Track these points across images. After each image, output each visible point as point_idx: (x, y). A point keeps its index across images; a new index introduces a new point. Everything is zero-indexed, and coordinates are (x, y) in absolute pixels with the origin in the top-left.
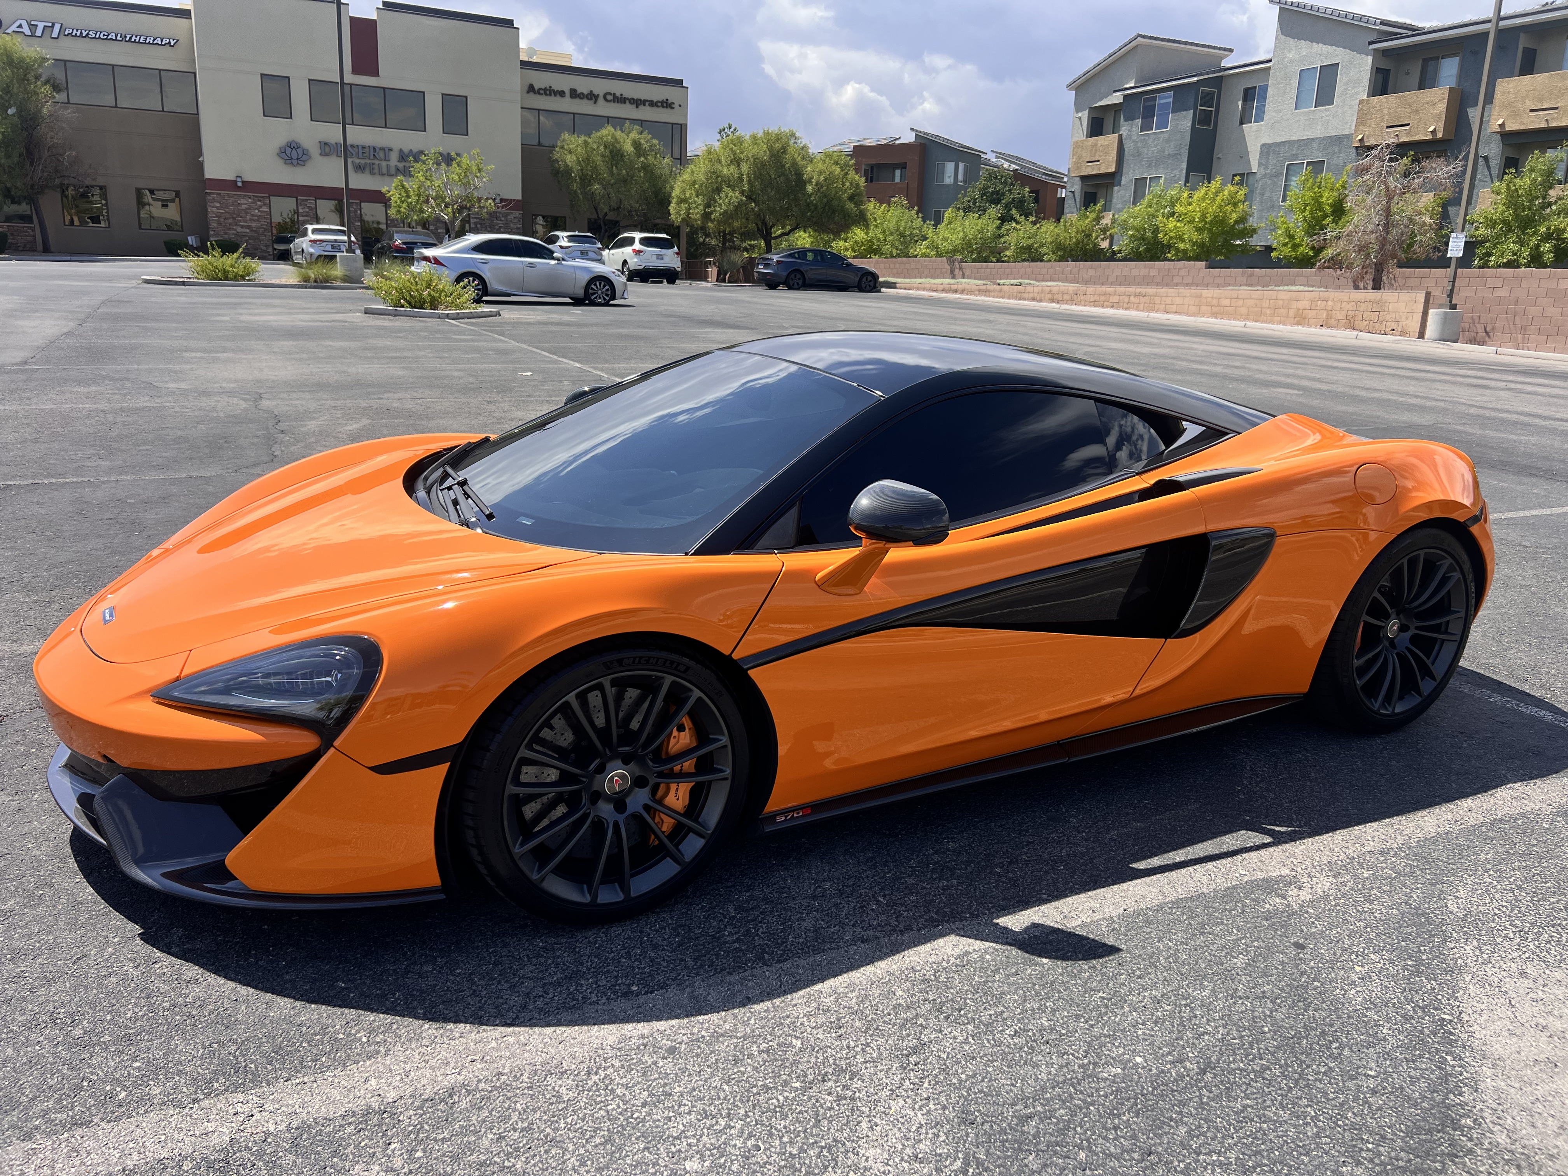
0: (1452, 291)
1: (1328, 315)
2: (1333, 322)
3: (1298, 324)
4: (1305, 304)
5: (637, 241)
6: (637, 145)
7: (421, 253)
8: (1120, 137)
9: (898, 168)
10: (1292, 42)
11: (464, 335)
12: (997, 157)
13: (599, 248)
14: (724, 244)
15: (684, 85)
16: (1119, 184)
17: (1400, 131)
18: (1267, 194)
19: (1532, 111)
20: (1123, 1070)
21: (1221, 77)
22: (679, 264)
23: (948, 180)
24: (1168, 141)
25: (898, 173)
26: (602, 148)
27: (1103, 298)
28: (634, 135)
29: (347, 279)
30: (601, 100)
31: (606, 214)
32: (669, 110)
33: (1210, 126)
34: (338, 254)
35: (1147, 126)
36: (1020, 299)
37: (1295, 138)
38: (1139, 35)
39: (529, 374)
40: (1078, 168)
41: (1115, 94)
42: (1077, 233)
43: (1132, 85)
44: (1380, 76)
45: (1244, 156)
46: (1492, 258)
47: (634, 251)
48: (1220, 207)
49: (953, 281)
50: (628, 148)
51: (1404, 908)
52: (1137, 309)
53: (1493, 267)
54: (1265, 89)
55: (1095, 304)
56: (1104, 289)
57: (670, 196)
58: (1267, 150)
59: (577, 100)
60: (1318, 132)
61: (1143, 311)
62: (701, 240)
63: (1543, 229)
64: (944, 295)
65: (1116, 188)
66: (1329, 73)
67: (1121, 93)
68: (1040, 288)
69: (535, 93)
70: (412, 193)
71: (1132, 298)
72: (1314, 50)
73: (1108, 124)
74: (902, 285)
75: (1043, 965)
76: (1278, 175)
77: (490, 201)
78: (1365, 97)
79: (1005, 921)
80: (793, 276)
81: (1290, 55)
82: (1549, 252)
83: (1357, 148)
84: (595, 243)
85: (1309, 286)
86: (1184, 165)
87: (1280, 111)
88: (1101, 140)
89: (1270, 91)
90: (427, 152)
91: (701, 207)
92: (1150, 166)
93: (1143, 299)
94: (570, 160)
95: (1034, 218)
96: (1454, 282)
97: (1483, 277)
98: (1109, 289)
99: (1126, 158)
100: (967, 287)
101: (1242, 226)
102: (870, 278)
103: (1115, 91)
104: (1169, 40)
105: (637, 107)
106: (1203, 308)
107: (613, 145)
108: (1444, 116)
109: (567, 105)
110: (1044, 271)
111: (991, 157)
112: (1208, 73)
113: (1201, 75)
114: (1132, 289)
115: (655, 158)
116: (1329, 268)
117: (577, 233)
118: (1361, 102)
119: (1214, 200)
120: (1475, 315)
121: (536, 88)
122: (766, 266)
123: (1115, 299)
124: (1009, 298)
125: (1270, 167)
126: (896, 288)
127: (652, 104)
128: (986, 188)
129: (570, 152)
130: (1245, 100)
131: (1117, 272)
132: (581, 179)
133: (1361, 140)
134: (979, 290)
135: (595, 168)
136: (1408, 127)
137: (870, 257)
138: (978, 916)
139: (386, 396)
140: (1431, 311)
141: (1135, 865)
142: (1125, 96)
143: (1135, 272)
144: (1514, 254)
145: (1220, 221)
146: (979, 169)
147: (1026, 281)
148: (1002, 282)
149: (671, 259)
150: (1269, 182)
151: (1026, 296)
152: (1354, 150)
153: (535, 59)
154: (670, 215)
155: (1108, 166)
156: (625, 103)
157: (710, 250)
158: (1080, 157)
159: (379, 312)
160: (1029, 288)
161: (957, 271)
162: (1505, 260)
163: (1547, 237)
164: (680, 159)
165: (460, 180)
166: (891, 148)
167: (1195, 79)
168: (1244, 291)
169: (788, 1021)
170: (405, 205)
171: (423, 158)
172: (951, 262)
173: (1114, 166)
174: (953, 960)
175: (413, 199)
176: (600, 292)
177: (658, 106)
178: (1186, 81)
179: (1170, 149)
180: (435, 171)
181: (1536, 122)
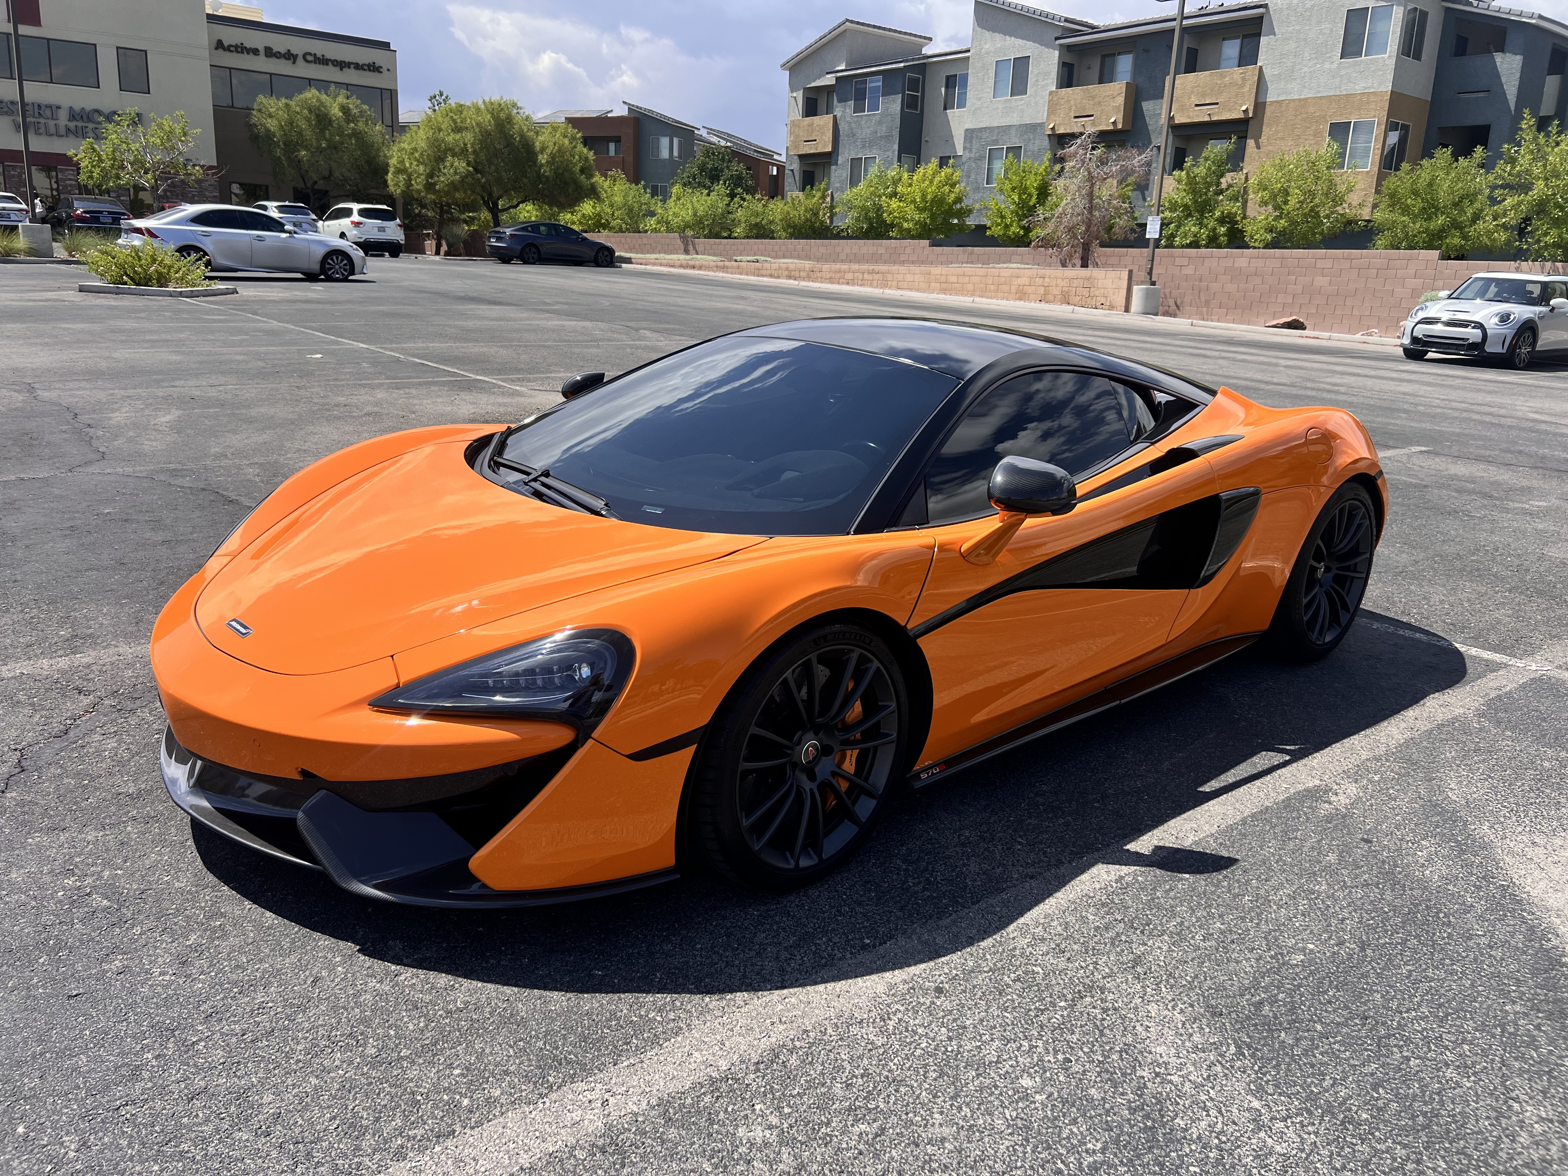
0: (1151, 269)
1: (1045, 290)
2: (1051, 297)
3: (1020, 299)
4: (1024, 281)
5: (355, 213)
6: (345, 109)
7: (130, 224)
8: (835, 117)
9: (612, 141)
10: (987, 34)
11: (214, 315)
12: (708, 133)
13: (314, 220)
14: (441, 215)
15: (392, 48)
16: (837, 164)
17: (1086, 122)
18: (973, 176)
19: (1197, 105)
20: (1305, 955)
21: (924, 64)
22: (403, 237)
23: (665, 154)
24: (880, 123)
25: (612, 146)
26: (306, 111)
27: (838, 275)
28: (341, 99)
29: (31, 252)
30: (300, 61)
31: (316, 182)
32: (376, 74)
33: (917, 110)
34: (20, 224)
35: (859, 109)
36: (758, 276)
37: (995, 124)
38: (847, 20)
39: (319, 356)
40: (796, 147)
41: (829, 76)
42: (806, 211)
43: (843, 67)
44: (1066, 69)
45: (949, 139)
46: (1176, 239)
47: (353, 222)
48: (939, 188)
49: (688, 257)
50: (335, 111)
51: (1421, 802)
52: (871, 286)
53: (1178, 247)
54: (965, 77)
55: (831, 281)
56: (838, 266)
57: (387, 165)
58: (970, 134)
59: (273, 60)
60: (1014, 120)
61: (877, 287)
62: (417, 211)
63: (1218, 214)
64: (682, 271)
65: (833, 167)
66: (1021, 64)
67: (833, 75)
68: (777, 265)
69: (224, 50)
70: (104, 157)
71: (866, 275)
72: (1007, 43)
73: (822, 105)
74: (639, 261)
75: (1187, 880)
76: (982, 158)
77: (197, 168)
78: (1054, 89)
79: (1132, 847)
80: (527, 250)
81: (987, 46)
82: (1224, 235)
83: (1049, 135)
84: (308, 214)
85: (1021, 263)
86: (896, 147)
87: (981, 98)
88: (817, 120)
89: (971, 80)
90: (120, 112)
91: (423, 177)
92: (864, 147)
93: (876, 277)
94: (272, 124)
95: (760, 196)
96: (1153, 261)
97: (1172, 256)
98: (844, 267)
99: (841, 138)
100: (705, 263)
101: (958, 206)
102: (606, 253)
103: (828, 73)
104: (874, 27)
105: (341, 70)
106: (933, 285)
107: (318, 109)
108: (1122, 109)
109: (261, 64)
110: (776, 248)
111: (703, 133)
112: (913, 60)
113: (907, 61)
114: (865, 267)
115: (367, 125)
116: (1042, 246)
117: (287, 203)
118: (1051, 93)
119: (931, 182)
120: (1167, 291)
121: (226, 44)
122: (499, 239)
123: (849, 276)
124: (747, 274)
125: (974, 151)
126: (631, 263)
127: (358, 67)
128: (704, 164)
129: (270, 116)
130: (947, 87)
131: (847, 250)
132: (284, 144)
133: (1053, 129)
134: (717, 267)
135: (300, 134)
136: (1092, 118)
137: (599, 232)
138: (1108, 846)
139: (177, 383)
140: (1136, 288)
141: (1201, 789)
142: (837, 79)
143: (864, 250)
144: (1195, 236)
145: (939, 201)
146: (693, 145)
147: (763, 258)
148: (738, 258)
149: (393, 231)
150: (974, 165)
151: (764, 272)
152: (1047, 138)
153: (220, 13)
154: (388, 187)
155: (825, 146)
156: (327, 64)
157: (426, 221)
158: (797, 136)
159: (97, 290)
160: (766, 265)
161: (691, 247)
162: (1188, 242)
163: (1222, 221)
164: (392, 126)
165: (162, 144)
166: (603, 121)
167: (902, 65)
168: (968, 269)
169: (1017, 952)
170: (98, 170)
171: (116, 117)
172: (684, 239)
173: (830, 146)
174: (1114, 885)
175: (107, 164)
176: (337, 267)
177: (365, 70)
178: (894, 66)
179: (883, 130)
180: (131, 134)
181: (1200, 116)
